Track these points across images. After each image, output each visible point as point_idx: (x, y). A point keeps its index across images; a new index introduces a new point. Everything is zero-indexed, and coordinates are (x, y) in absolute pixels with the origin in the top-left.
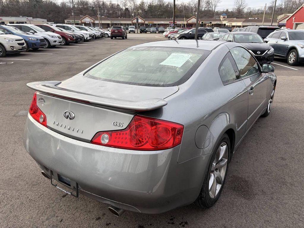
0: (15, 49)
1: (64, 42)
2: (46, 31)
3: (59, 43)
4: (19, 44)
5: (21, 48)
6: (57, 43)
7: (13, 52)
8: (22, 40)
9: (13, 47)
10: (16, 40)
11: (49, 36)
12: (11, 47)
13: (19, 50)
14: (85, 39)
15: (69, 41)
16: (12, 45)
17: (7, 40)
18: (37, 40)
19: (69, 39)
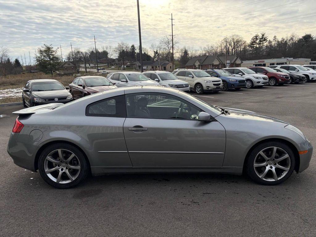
0: (210, 89)
1: (274, 83)
2: (256, 73)
3: (263, 84)
4: (214, 85)
5: (216, 88)
6: (260, 84)
7: (208, 91)
8: (220, 81)
9: (209, 87)
10: (212, 82)
11: (254, 77)
12: (207, 87)
13: (213, 89)
14: (310, 79)
15: (281, 82)
16: (208, 86)
17: (205, 81)
18: (236, 81)
19: (280, 80)
